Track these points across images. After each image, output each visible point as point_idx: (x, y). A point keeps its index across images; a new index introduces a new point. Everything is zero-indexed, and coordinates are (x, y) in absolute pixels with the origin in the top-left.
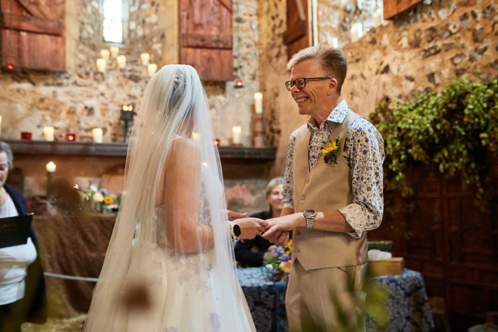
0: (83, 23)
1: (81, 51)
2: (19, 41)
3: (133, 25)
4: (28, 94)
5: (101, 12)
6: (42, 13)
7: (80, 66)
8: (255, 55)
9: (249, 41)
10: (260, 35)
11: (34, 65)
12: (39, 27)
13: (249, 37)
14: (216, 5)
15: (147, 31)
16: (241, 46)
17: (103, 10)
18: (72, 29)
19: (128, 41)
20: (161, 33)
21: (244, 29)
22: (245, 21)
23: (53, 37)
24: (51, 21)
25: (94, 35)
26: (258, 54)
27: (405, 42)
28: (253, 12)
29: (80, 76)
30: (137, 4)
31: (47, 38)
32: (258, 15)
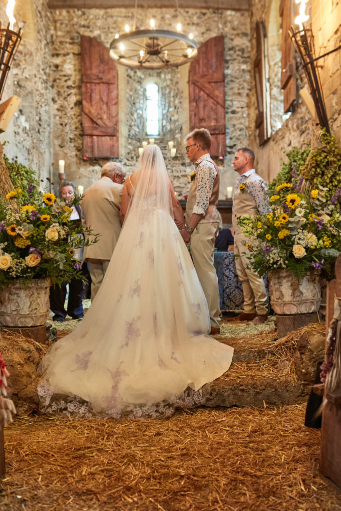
0: (130, 126)
1: (130, 144)
2: (92, 142)
3: (165, 123)
4: (98, 173)
5: (144, 116)
6: (104, 124)
7: (129, 153)
8: (246, 135)
9: (242, 126)
10: (249, 121)
11: (100, 155)
12: (103, 132)
13: (241, 124)
14: (214, 104)
15: (173, 127)
16: (235, 130)
17: (146, 114)
18: (123, 131)
19: (162, 134)
20: (180, 126)
21: (238, 118)
22: (238, 112)
23: (111, 137)
24: (109, 127)
25: (139, 132)
26: (248, 135)
27: (295, 126)
28: (244, 105)
29: (128, 160)
30: (167, 108)
31: (108, 138)
32: (248, 106)
